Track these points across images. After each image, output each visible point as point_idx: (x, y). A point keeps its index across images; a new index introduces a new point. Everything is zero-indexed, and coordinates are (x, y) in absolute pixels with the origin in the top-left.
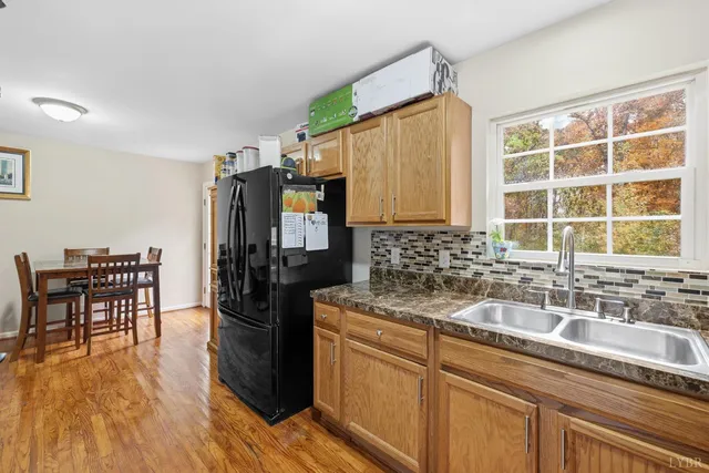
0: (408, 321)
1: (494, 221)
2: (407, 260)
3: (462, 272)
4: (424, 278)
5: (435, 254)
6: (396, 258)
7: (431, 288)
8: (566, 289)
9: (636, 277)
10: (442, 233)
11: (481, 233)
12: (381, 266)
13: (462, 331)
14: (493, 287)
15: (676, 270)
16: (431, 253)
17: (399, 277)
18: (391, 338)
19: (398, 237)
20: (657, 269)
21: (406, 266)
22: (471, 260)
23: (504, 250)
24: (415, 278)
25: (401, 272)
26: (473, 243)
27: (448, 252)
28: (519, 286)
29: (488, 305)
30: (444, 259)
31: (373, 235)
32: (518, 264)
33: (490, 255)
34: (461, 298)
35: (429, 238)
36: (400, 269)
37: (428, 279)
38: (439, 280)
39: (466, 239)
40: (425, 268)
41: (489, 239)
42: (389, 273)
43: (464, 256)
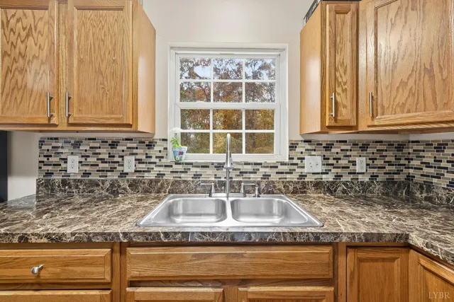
0: (85, 242)
1: (174, 129)
2: (87, 168)
3: (146, 174)
4: (107, 185)
5: (120, 160)
6: (73, 166)
7: (115, 193)
8: (223, 179)
9: (258, 167)
10: (127, 139)
11: (163, 140)
12: (53, 177)
13: (154, 238)
14: (173, 184)
15: (275, 161)
16: (116, 159)
17: (77, 187)
18: (58, 270)
19: (77, 144)
20: (268, 161)
21: (86, 174)
22: (155, 163)
23: (181, 153)
24: (98, 185)
25: (80, 181)
26: (157, 148)
27: (133, 158)
28: (193, 181)
29: (171, 201)
30: (129, 165)
31: (42, 142)
32: (191, 164)
33: (170, 159)
34: (146, 199)
35: (114, 144)
36: (79, 177)
37: (112, 185)
38: (124, 184)
39: (150, 145)
40: (109, 174)
41: (169, 146)
42: (64, 183)
43: (149, 160)
